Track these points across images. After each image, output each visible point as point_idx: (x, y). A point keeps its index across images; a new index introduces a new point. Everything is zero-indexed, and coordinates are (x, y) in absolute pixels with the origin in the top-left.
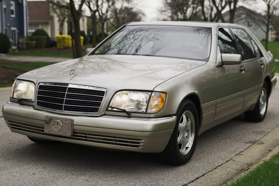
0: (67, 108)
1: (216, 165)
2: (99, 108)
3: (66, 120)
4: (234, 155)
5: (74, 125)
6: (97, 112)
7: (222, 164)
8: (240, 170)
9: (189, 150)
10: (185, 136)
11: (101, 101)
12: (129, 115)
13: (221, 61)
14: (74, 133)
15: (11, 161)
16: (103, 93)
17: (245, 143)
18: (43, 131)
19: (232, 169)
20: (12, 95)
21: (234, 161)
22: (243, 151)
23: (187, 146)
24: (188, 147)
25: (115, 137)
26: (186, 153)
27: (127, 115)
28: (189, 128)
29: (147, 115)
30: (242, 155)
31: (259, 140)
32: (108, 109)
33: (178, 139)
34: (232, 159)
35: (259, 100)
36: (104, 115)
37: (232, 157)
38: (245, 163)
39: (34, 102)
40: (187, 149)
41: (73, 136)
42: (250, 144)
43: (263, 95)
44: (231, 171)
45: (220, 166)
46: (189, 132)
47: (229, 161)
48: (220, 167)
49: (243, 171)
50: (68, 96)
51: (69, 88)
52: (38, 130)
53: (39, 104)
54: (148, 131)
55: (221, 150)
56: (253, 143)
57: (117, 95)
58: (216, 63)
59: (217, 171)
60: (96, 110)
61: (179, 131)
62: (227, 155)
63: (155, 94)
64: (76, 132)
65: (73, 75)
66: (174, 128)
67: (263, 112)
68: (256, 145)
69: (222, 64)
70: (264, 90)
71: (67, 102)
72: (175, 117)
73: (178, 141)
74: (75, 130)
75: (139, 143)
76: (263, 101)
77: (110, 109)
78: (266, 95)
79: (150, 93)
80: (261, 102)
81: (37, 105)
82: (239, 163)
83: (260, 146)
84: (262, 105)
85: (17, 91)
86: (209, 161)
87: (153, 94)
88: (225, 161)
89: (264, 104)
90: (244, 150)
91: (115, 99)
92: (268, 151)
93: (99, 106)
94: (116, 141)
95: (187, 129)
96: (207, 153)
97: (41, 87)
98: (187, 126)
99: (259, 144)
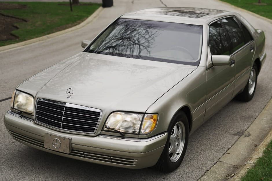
0: (65, 127)
1: (205, 169)
2: (95, 128)
3: (65, 139)
4: (222, 154)
5: (72, 144)
6: (93, 132)
7: (210, 168)
8: (227, 176)
9: (180, 156)
10: (176, 145)
11: (97, 122)
12: (122, 136)
13: (211, 62)
14: (72, 150)
15: (15, 170)
16: (98, 114)
17: (233, 135)
18: (44, 145)
19: (219, 175)
20: (12, 104)
21: (221, 163)
22: (230, 148)
23: (177, 152)
24: (179, 154)
25: (110, 156)
26: (176, 160)
27: (121, 136)
28: (180, 137)
29: (140, 136)
30: (229, 153)
31: (246, 130)
32: (104, 129)
33: (169, 149)
34: (220, 160)
35: (248, 82)
36: (100, 134)
37: (220, 157)
38: (232, 165)
39: (33, 116)
40: (178, 155)
41: (72, 152)
42: (238, 137)
43: (252, 76)
44: (218, 177)
45: (208, 170)
46: (179, 140)
47: (216, 162)
48: (208, 172)
49: (229, 178)
50: (66, 115)
51: (66, 107)
52: (39, 143)
53: (38, 119)
54: (141, 153)
55: (210, 147)
56: (240, 134)
57: (112, 116)
58: (206, 66)
59: (205, 178)
60: (92, 130)
61: (170, 142)
62: (215, 154)
63: (147, 117)
64: (74, 149)
65: (69, 94)
66: (165, 144)
67: (251, 91)
68: (243, 138)
69: (212, 66)
70: (253, 71)
71: (65, 121)
72: (166, 134)
73: (169, 152)
74: (74, 148)
75: (132, 162)
76: (252, 81)
77: (105, 129)
78: (255, 74)
79: (143, 115)
80: (250, 83)
81: (37, 119)
82: (226, 165)
83: (247, 139)
84: (252, 84)
85: (17, 102)
86: (198, 165)
87: (146, 116)
88: (213, 163)
89: (253, 84)
90: (232, 146)
91: (110, 119)
92: (253, 147)
93: (95, 127)
94: (112, 159)
95: (178, 138)
96: (197, 152)
97: (39, 103)
98: (177, 136)
99: (245, 136)
